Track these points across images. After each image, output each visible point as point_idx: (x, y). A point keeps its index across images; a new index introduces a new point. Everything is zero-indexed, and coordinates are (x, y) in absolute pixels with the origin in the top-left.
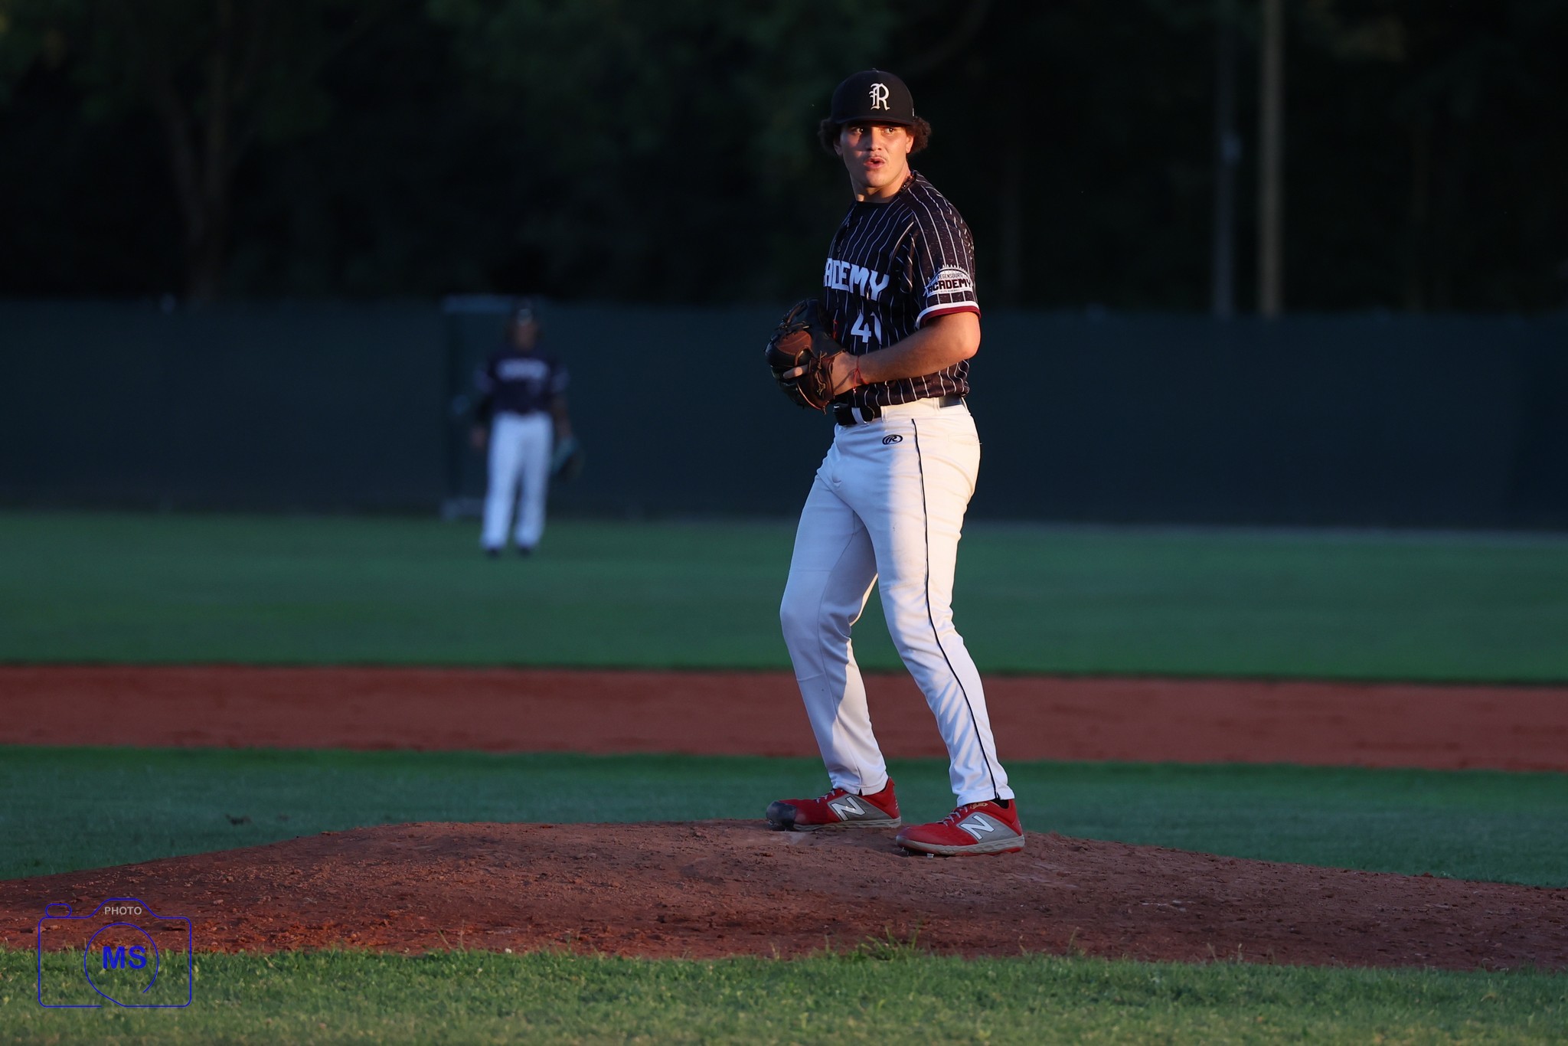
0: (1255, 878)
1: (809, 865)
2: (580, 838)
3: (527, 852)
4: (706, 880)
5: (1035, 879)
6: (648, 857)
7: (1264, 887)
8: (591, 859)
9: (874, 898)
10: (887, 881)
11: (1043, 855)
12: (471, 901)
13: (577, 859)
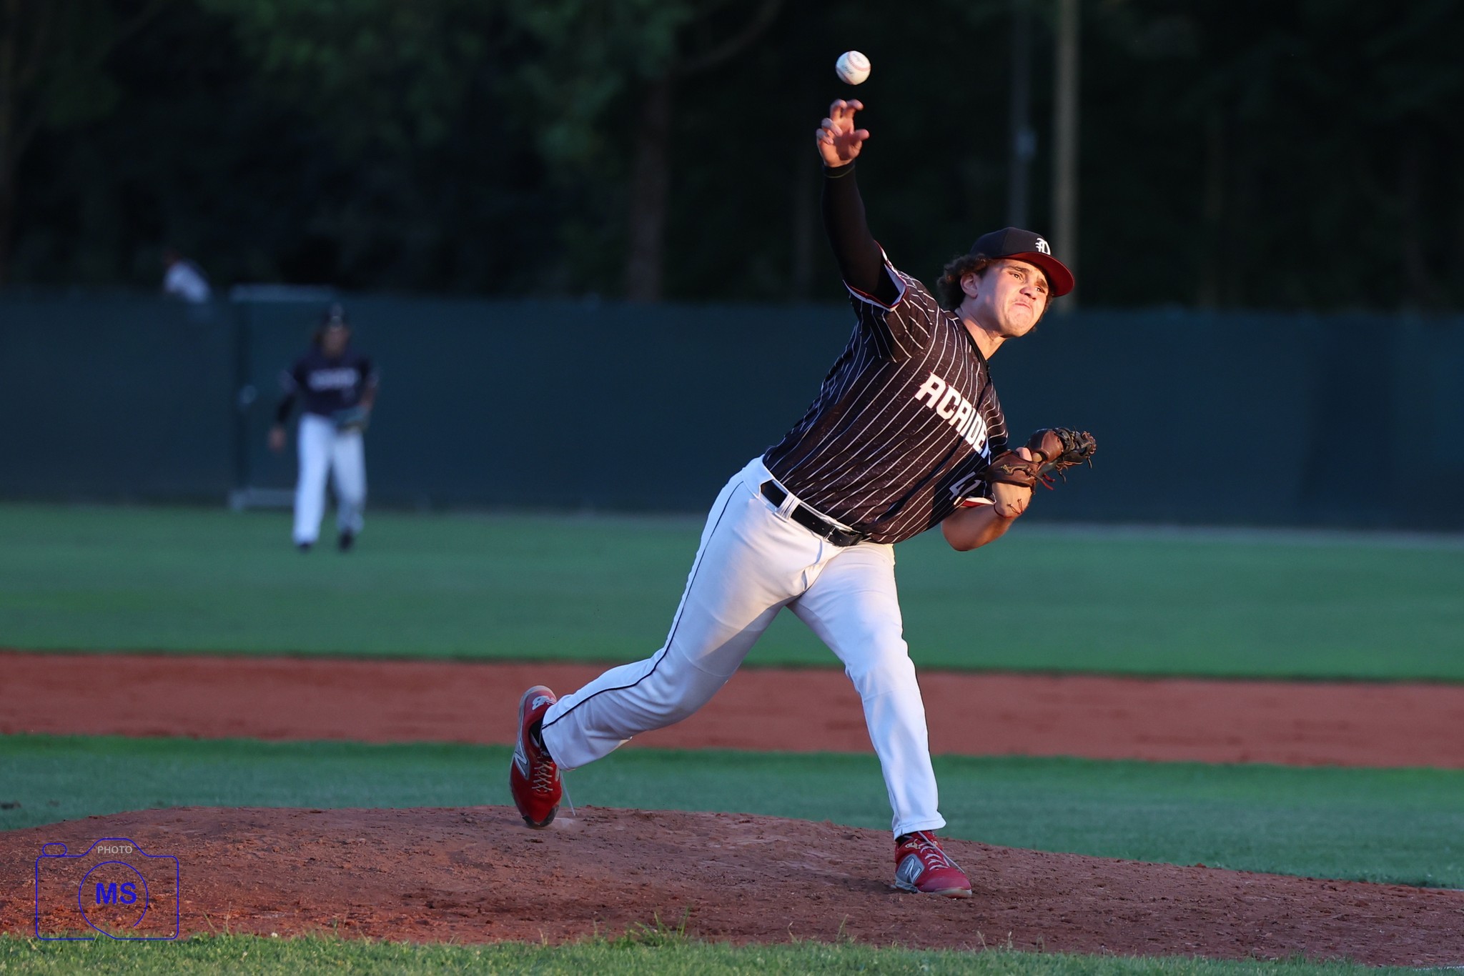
0: (1028, 867)
1: (579, 851)
2: (350, 823)
3: (296, 837)
4: (477, 866)
5: (807, 866)
6: (417, 842)
7: (1036, 876)
8: (359, 844)
9: (644, 885)
10: (658, 868)
11: (816, 842)
12: (239, 885)
13: (346, 844)
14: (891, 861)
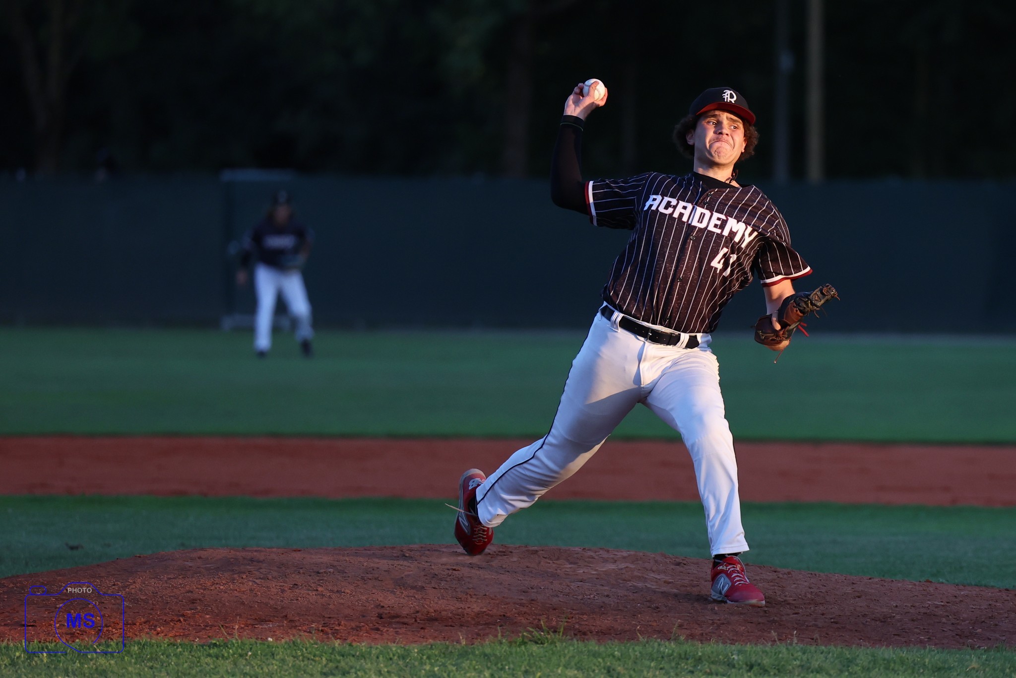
0: (805, 584)
1: (486, 577)
2: (321, 558)
3: (283, 569)
4: (413, 588)
5: (649, 586)
6: (370, 571)
7: (812, 590)
8: (329, 573)
9: (532, 600)
10: (542, 587)
11: (654, 568)
12: (243, 603)
13: (320, 573)
14: (709, 581)
